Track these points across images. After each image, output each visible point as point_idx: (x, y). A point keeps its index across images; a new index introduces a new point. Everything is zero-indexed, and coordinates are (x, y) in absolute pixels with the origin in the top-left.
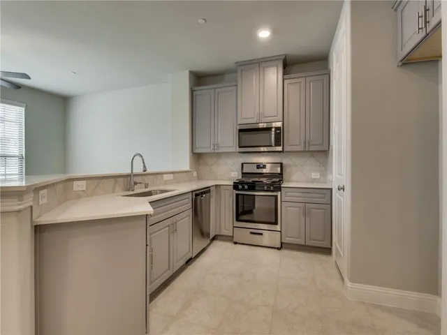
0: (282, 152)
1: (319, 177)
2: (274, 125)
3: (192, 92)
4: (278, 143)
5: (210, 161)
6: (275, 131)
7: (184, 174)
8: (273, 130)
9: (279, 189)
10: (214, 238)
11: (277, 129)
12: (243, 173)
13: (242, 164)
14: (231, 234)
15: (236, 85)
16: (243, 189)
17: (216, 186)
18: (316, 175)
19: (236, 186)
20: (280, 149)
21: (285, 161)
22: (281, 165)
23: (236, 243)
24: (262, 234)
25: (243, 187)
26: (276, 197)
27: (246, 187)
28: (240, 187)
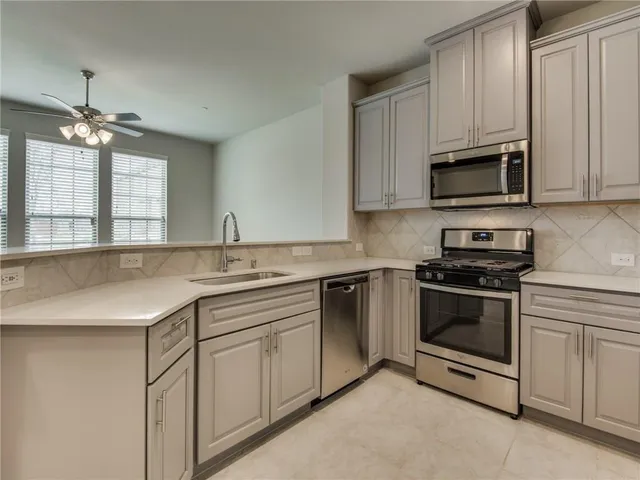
0: (530, 203)
1: (631, 263)
2: (503, 148)
3: (354, 107)
4: (515, 187)
5: (385, 224)
6: (509, 162)
7: (338, 247)
8: (505, 159)
9: (516, 286)
10: (384, 364)
12: (444, 249)
13: (444, 231)
14: (413, 365)
15: (429, 82)
16: (434, 280)
18: (621, 258)
21: (540, 225)
23: (420, 383)
24: (473, 377)
25: (434, 276)
26: (508, 303)
27: (440, 276)
28: (428, 275)
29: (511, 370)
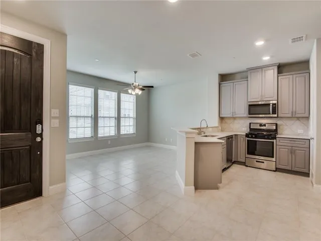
0: (278, 117)
1: (303, 132)
2: (271, 102)
3: (220, 84)
4: (274, 112)
5: (228, 121)
6: (272, 106)
7: (216, 128)
8: (271, 105)
9: (275, 138)
10: (235, 162)
11: (273, 104)
12: (250, 129)
13: (250, 123)
14: (244, 161)
15: (247, 80)
16: (252, 137)
17: (235, 135)
18: (300, 131)
19: (247, 135)
20: (276, 115)
21: (279, 122)
22: (276, 125)
23: (247, 166)
24: (263, 162)
26: (273, 142)
27: (254, 136)
28: (250, 136)
29: (274, 159)
